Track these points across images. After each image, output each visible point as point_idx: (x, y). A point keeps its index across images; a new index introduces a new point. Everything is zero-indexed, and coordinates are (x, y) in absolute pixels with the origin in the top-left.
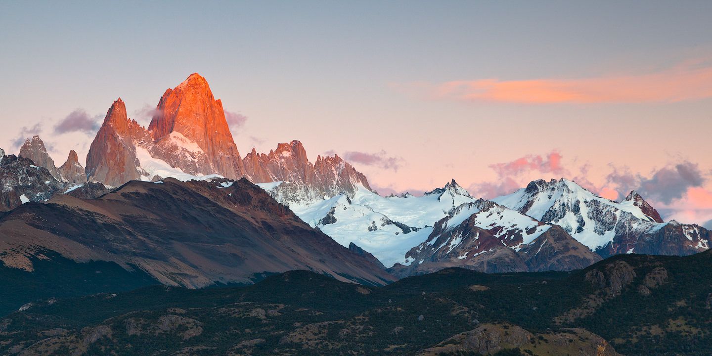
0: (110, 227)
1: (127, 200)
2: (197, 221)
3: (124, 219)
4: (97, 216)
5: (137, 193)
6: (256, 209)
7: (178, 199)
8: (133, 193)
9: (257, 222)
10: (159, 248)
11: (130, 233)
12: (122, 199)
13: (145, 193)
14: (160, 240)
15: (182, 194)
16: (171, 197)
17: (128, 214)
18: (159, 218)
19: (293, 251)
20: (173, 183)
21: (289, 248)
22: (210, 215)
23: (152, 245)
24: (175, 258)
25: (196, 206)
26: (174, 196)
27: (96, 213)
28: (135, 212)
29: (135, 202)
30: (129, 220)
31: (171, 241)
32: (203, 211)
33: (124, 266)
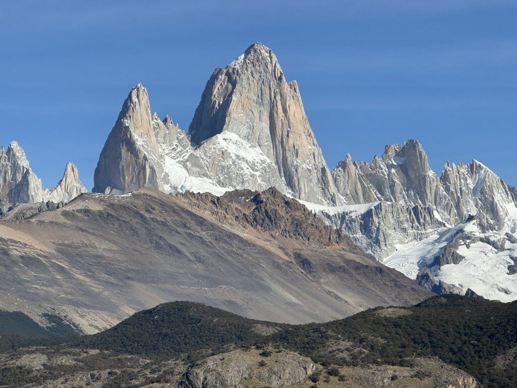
0: (29, 261)
1: (69, 222)
2: (179, 252)
3: (58, 250)
4: (12, 245)
5: (86, 211)
6: (288, 235)
7: (152, 219)
8: (79, 211)
9: (287, 254)
10: (106, 293)
11: (61, 270)
12: (62, 219)
13: (100, 212)
14: (112, 280)
15: (161, 212)
16: (142, 216)
17: (66, 242)
18: (115, 248)
19: (337, 297)
20: (150, 196)
21: (329, 293)
22: (203, 242)
23: (95, 287)
24: (131, 307)
25: (180, 230)
26: (147, 215)
27: (12, 241)
28: (78, 238)
29: (81, 225)
30: (65, 251)
31: (129, 282)
32: (192, 236)
33: (37, 319)
